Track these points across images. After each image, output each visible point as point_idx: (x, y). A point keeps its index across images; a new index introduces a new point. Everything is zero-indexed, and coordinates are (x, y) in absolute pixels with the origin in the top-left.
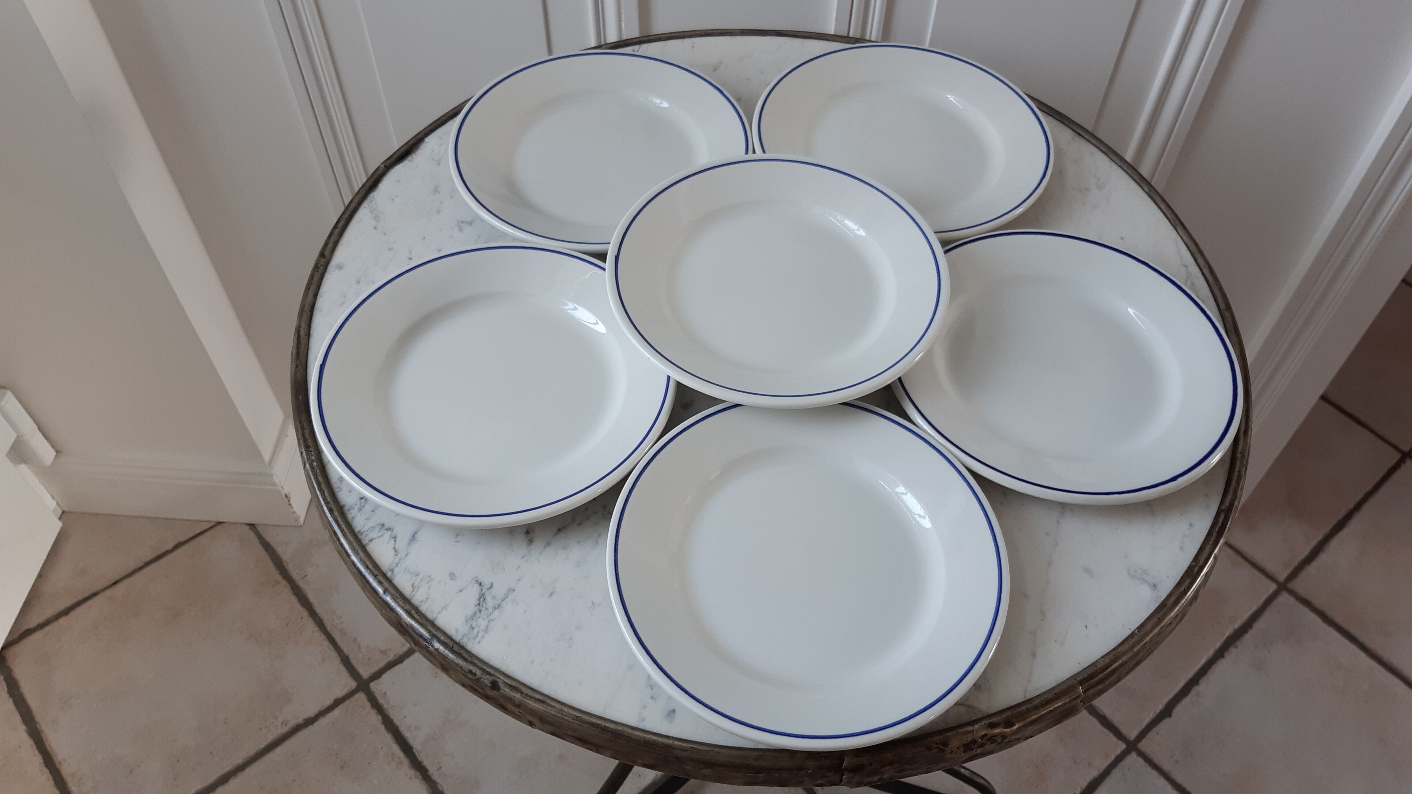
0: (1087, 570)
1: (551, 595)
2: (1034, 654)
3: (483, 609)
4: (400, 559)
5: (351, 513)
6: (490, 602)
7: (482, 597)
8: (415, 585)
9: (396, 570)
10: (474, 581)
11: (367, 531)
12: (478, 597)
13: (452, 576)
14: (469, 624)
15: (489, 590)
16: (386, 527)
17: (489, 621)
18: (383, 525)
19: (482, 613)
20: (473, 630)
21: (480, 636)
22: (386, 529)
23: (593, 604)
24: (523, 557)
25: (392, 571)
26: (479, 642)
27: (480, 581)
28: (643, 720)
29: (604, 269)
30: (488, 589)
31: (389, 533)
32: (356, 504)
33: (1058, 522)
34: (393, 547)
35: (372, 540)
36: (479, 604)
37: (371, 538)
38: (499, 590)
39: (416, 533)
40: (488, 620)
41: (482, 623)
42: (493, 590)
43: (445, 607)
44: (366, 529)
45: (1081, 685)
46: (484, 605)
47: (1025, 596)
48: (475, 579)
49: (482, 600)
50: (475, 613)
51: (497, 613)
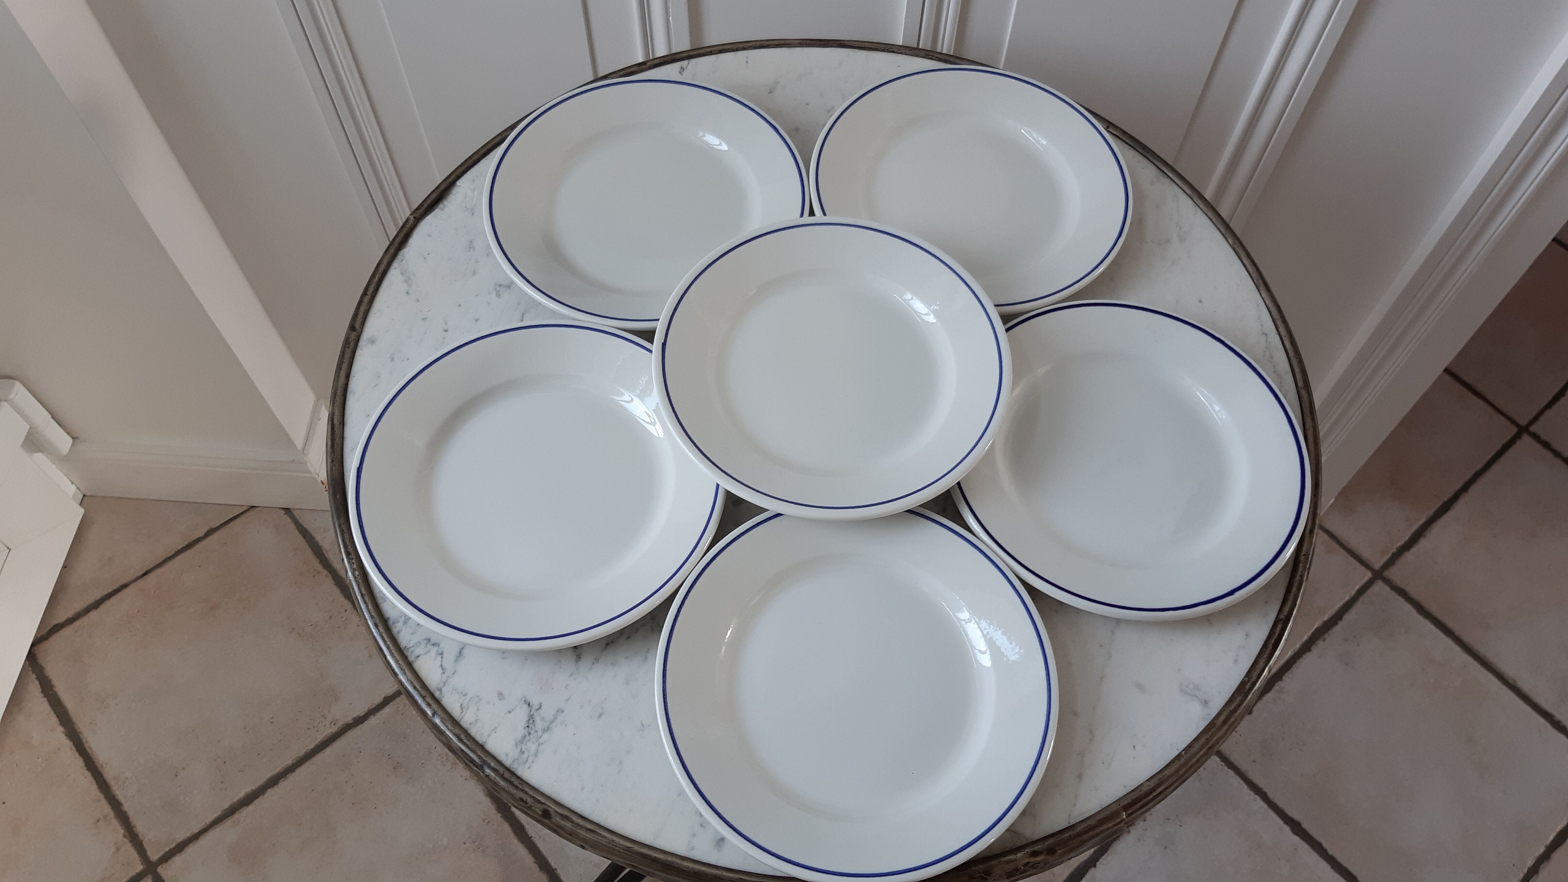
0: (1139, 686)
1: (600, 716)
2: (1080, 777)
3: (533, 732)
4: (448, 677)
5: (396, 627)
6: (539, 724)
7: (531, 718)
8: (464, 705)
9: (444, 689)
10: (523, 701)
11: (412, 647)
12: (527, 719)
13: (501, 696)
14: (519, 748)
15: (538, 711)
16: (433, 641)
17: (539, 745)
18: (429, 640)
19: (531, 736)
20: (523, 754)
21: (530, 760)
22: (432, 645)
23: (643, 725)
24: (571, 675)
25: (440, 690)
26: (529, 768)
27: (528, 701)
28: (693, 849)
29: (651, 351)
30: (537, 710)
31: (436, 648)
32: (401, 617)
34: (440, 664)
35: (418, 656)
36: (528, 727)
37: (418, 655)
38: (548, 711)
39: (462, 648)
40: (537, 744)
41: (532, 747)
42: (542, 711)
43: (494, 730)
44: (411, 644)
45: (1125, 811)
46: (533, 727)
47: (1075, 714)
48: (524, 699)
49: (531, 722)
50: (525, 737)
51: (546, 736)
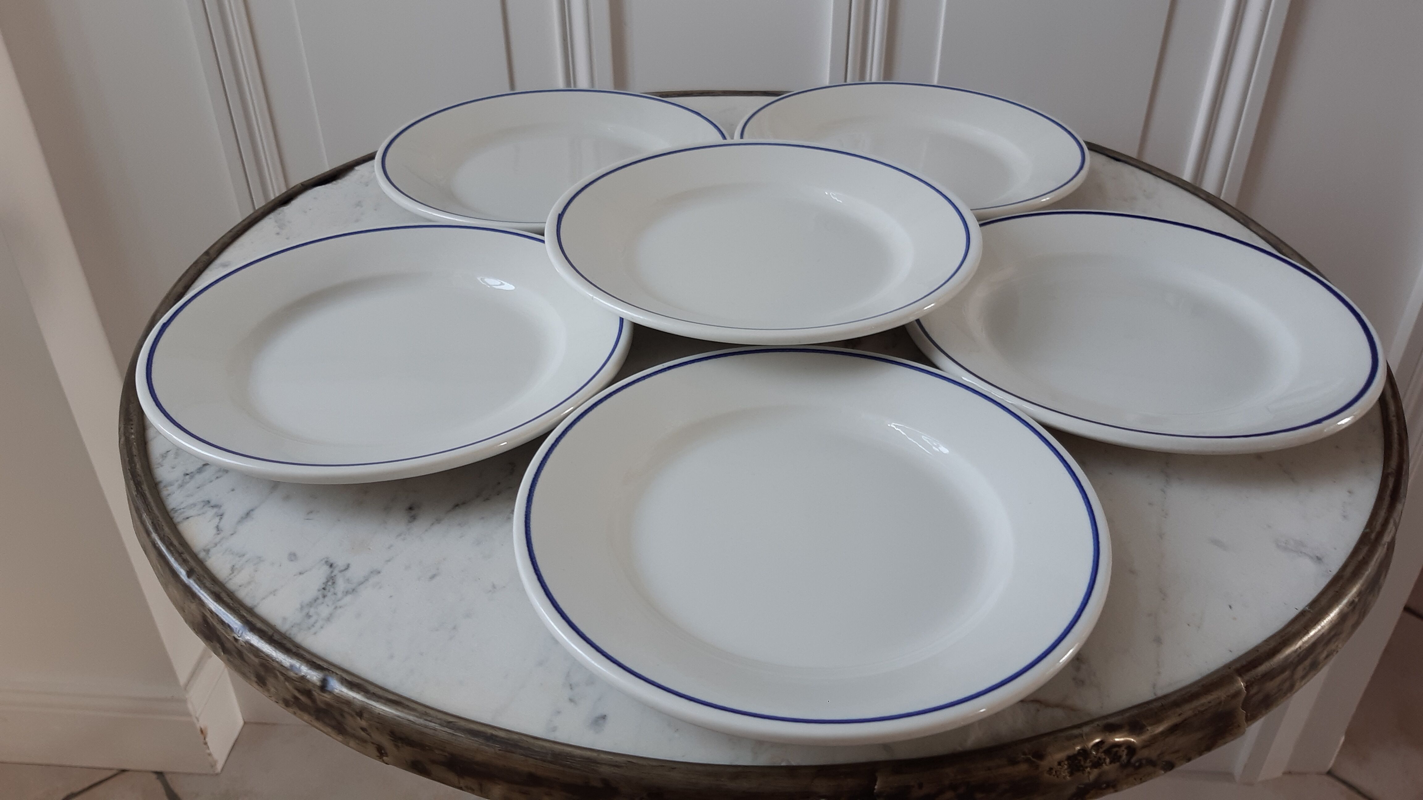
0: (1216, 542)
1: (433, 577)
3: (329, 594)
4: (222, 539)
5: (167, 490)
6: (341, 585)
7: (331, 580)
8: (237, 566)
9: (213, 551)
10: (324, 562)
11: (183, 509)
12: (325, 580)
13: (293, 557)
14: (306, 611)
15: (343, 573)
16: (212, 503)
17: (336, 608)
18: (209, 502)
19: (326, 599)
20: (309, 618)
21: (318, 625)
22: (212, 506)
23: (494, 587)
24: (400, 535)
25: (207, 551)
26: (315, 633)
27: (331, 562)
28: (554, 729)
30: (341, 571)
31: (215, 510)
32: (177, 481)
33: (1163, 491)
34: (215, 526)
35: (188, 518)
36: (324, 589)
37: (188, 516)
38: (357, 572)
39: (252, 510)
40: (333, 607)
41: (324, 610)
42: (348, 574)
43: (274, 592)
44: (183, 506)
45: (1240, 675)
46: (332, 590)
47: (1132, 572)
48: (326, 559)
49: (330, 583)
50: (316, 600)
51: (348, 599)
